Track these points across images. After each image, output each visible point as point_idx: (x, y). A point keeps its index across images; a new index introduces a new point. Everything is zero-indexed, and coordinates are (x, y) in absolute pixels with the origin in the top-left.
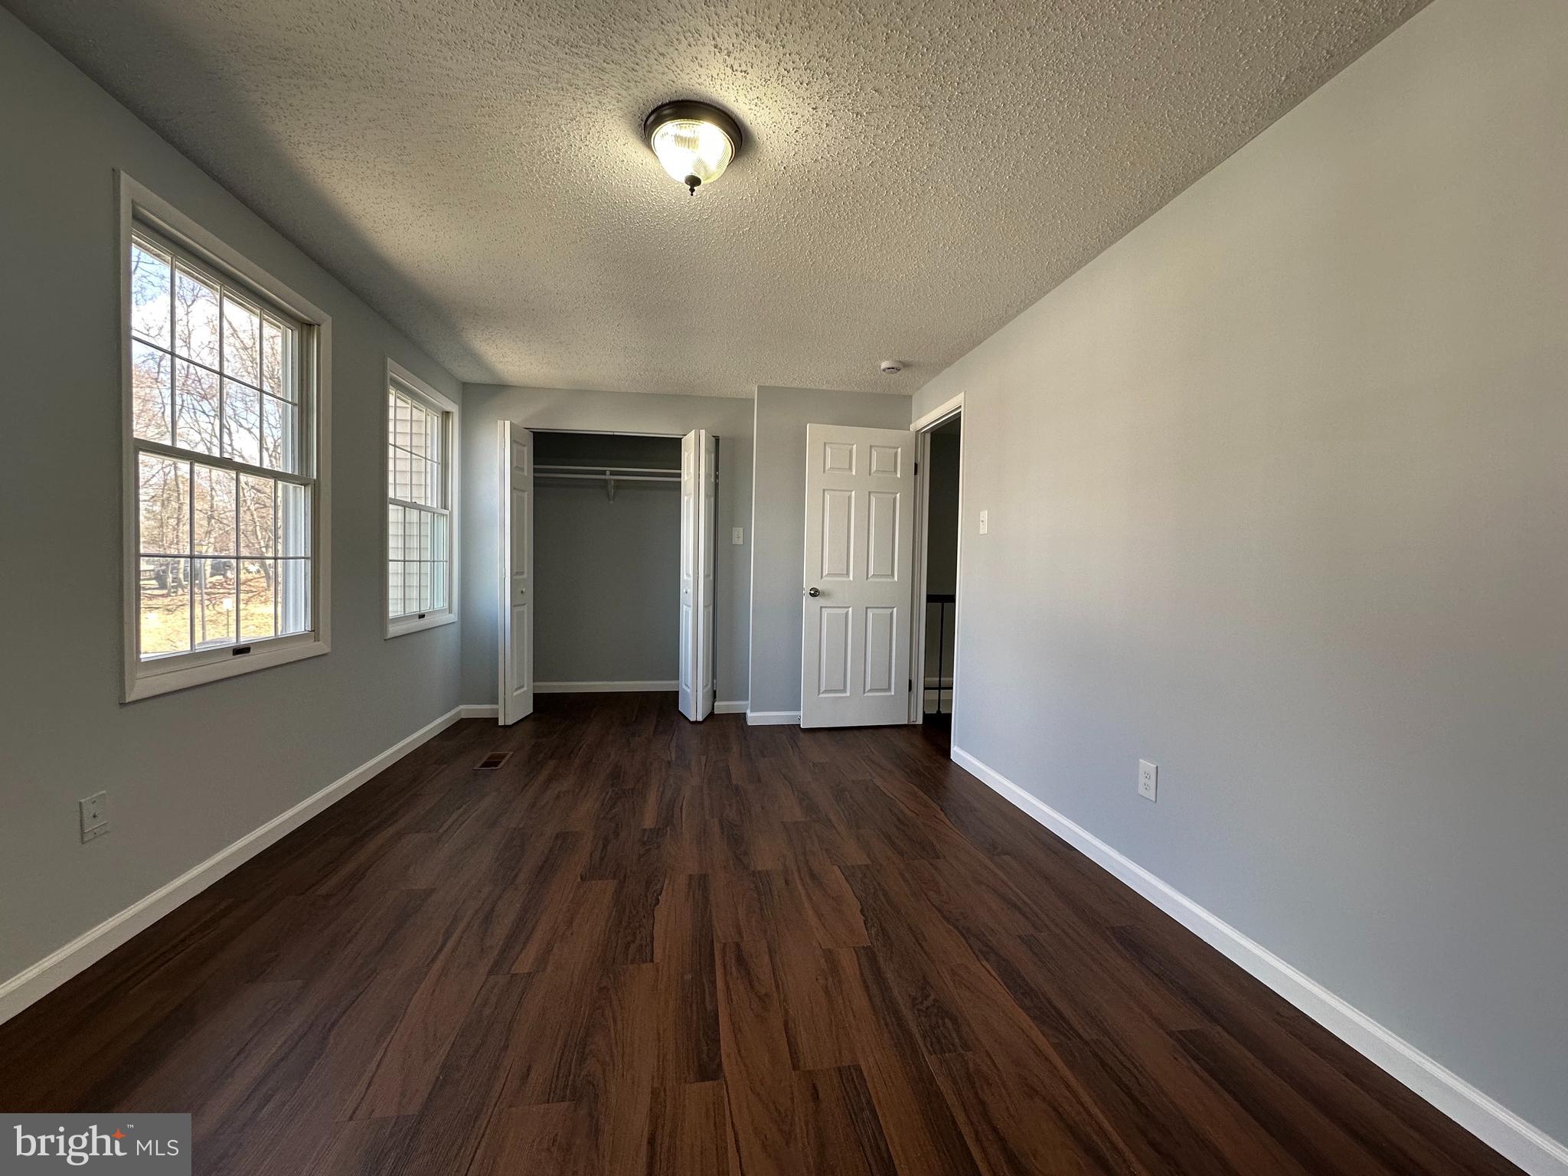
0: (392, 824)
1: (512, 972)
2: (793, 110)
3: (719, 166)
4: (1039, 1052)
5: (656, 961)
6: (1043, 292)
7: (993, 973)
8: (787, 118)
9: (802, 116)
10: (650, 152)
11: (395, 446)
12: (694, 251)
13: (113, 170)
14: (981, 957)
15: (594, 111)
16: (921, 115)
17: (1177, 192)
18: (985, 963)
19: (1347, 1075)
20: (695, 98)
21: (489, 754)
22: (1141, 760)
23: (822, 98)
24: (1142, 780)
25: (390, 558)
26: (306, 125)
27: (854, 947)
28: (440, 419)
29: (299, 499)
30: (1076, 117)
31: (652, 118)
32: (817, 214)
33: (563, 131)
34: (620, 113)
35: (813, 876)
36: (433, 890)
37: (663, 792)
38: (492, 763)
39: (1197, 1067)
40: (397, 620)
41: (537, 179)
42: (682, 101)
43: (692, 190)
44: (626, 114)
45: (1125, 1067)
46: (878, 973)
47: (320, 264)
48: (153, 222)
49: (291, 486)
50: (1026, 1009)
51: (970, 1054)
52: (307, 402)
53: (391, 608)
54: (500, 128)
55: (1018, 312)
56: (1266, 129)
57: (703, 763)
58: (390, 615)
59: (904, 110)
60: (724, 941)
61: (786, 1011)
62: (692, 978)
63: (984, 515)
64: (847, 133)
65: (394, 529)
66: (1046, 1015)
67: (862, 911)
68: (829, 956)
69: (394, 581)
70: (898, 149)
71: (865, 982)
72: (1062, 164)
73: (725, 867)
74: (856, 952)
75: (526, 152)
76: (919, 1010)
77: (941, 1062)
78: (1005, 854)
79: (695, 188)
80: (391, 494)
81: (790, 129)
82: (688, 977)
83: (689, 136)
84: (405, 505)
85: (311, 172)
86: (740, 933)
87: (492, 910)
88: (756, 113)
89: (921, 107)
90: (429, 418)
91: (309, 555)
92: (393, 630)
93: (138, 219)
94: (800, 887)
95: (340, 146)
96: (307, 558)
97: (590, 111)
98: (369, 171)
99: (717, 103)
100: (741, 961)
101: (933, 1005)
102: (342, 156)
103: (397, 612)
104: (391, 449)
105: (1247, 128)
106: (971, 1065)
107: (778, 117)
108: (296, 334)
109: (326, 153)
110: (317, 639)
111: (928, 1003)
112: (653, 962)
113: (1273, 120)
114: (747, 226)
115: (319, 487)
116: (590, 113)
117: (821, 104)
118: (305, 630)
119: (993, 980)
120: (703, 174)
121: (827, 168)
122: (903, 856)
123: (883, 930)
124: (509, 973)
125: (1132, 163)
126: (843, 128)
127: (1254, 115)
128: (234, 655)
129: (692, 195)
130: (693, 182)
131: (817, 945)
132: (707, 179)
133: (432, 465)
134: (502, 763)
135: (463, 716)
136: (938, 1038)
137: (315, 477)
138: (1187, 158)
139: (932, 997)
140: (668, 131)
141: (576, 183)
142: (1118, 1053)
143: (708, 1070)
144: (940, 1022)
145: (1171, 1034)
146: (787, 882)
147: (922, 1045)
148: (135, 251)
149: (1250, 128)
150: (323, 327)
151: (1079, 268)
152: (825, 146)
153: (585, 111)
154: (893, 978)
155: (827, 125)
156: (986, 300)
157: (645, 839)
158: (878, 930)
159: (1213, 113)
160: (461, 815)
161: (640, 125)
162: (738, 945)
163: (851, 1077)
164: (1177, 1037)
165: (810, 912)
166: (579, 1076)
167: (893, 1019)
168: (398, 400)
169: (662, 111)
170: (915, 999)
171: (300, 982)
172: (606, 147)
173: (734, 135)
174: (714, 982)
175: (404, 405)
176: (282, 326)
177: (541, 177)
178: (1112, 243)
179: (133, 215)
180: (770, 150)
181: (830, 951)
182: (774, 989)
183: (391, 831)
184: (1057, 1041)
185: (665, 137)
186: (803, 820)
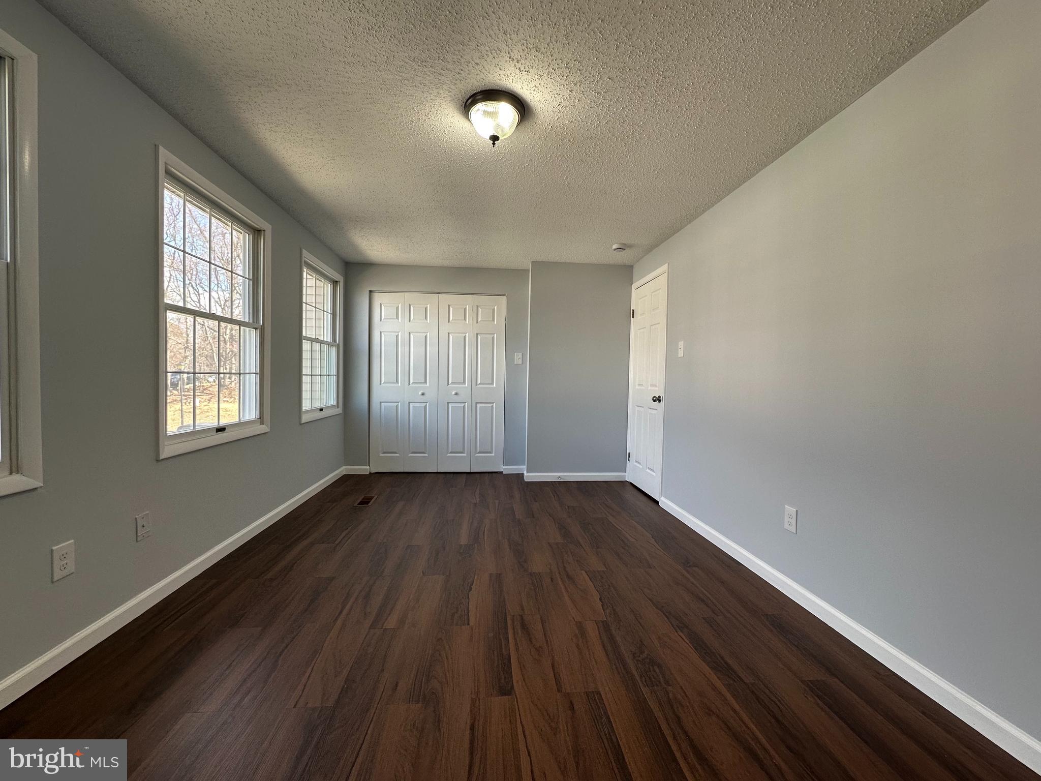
0: (305, 539)
1: (384, 628)
2: (557, 92)
3: (510, 127)
4: (714, 688)
5: (470, 624)
6: (720, 199)
7: (686, 640)
8: (553, 97)
9: (563, 96)
10: (469, 122)
11: (306, 303)
12: (493, 179)
13: (155, 145)
14: (678, 630)
15: (434, 98)
16: (638, 92)
17: (809, 132)
18: (681, 634)
19: (924, 713)
20: (496, 88)
21: (363, 496)
22: (786, 506)
23: (575, 85)
24: (786, 519)
25: (303, 373)
26: (263, 113)
27: (595, 621)
28: (332, 286)
29: (251, 337)
30: (740, 89)
31: (470, 101)
32: (571, 154)
33: (415, 111)
34: (450, 99)
35: (568, 576)
36: (334, 578)
37: (472, 522)
38: (366, 502)
39: (821, 703)
40: (307, 412)
41: (398, 139)
42: (489, 90)
43: (494, 144)
44: (454, 99)
45: (772, 701)
46: (612, 639)
47: (266, 193)
48: (176, 174)
49: (247, 329)
50: (708, 664)
51: (670, 688)
52: (257, 278)
53: (304, 405)
54: (377, 111)
55: (704, 211)
56: (869, 90)
57: (497, 505)
58: (303, 409)
59: (628, 89)
60: (512, 614)
61: (553, 657)
62: (494, 635)
63: (681, 344)
64: (591, 104)
65: (306, 355)
66: (722, 668)
67: (600, 599)
68: (580, 625)
69: (306, 387)
70: (624, 113)
71: (603, 642)
72: (731, 118)
73: (512, 570)
74: (596, 624)
75: (392, 124)
76: (637, 661)
77: (652, 692)
78: (695, 567)
79: (496, 142)
80: (304, 334)
81: (555, 104)
82: (491, 635)
83: (492, 111)
84: (313, 340)
85: (264, 139)
86: (523, 609)
87: (370, 591)
88: (534, 95)
89: (639, 87)
90: (325, 285)
91: (258, 371)
92: (305, 418)
93: (168, 173)
94: (560, 583)
95: (282, 124)
96: (257, 374)
97: (432, 98)
98: (298, 138)
99: (510, 90)
100: (524, 626)
101: (647, 658)
102: (283, 130)
103: (307, 407)
104: (304, 305)
105: (856, 91)
106: (671, 695)
107: (548, 97)
108: (251, 237)
109: (273, 129)
110: (262, 423)
111: (645, 655)
112: (469, 625)
113: (874, 85)
114: (527, 163)
115: (264, 329)
116: (432, 99)
117: (575, 88)
118: (255, 418)
119: (686, 644)
120: (500, 132)
121: (578, 126)
122: (627, 566)
123: (614, 610)
124: (382, 629)
125: (778, 115)
126: (589, 102)
127: (860, 83)
128: (217, 432)
129: (494, 147)
130: (495, 138)
131: (572, 618)
132: (503, 136)
133: (327, 315)
134: (371, 502)
135: (345, 473)
136: (650, 678)
137: (261, 324)
138: (815, 111)
139: (646, 653)
140: (480, 108)
141: (422, 140)
142: (767, 692)
143: (506, 690)
144: (652, 669)
145: (803, 682)
146: (552, 580)
147: (639, 681)
148: (166, 192)
149: (858, 91)
150: (266, 233)
151: (744, 182)
152: (577, 113)
153: (429, 99)
154: (620, 640)
155: (579, 100)
156: (682, 204)
157: (462, 551)
158: (611, 611)
159: (832, 83)
160: (347, 534)
161: (462, 105)
162: (521, 616)
163: (594, 699)
164: (808, 684)
165: (567, 598)
166: (427, 690)
167: (621, 665)
168: (308, 275)
169: (476, 97)
170: (634, 654)
171: (260, 629)
172: (441, 119)
173: (520, 108)
174: (507, 639)
175: (311, 277)
176: (242, 232)
177: (400, 138)
178: (766, 166)
179: (165, 171)
180: (542, 116)
181: (580, 623)
182: (545, 645)
183: (305, 543)
184: (727, 682)
185: (478, 112)
186: (562, 542)
